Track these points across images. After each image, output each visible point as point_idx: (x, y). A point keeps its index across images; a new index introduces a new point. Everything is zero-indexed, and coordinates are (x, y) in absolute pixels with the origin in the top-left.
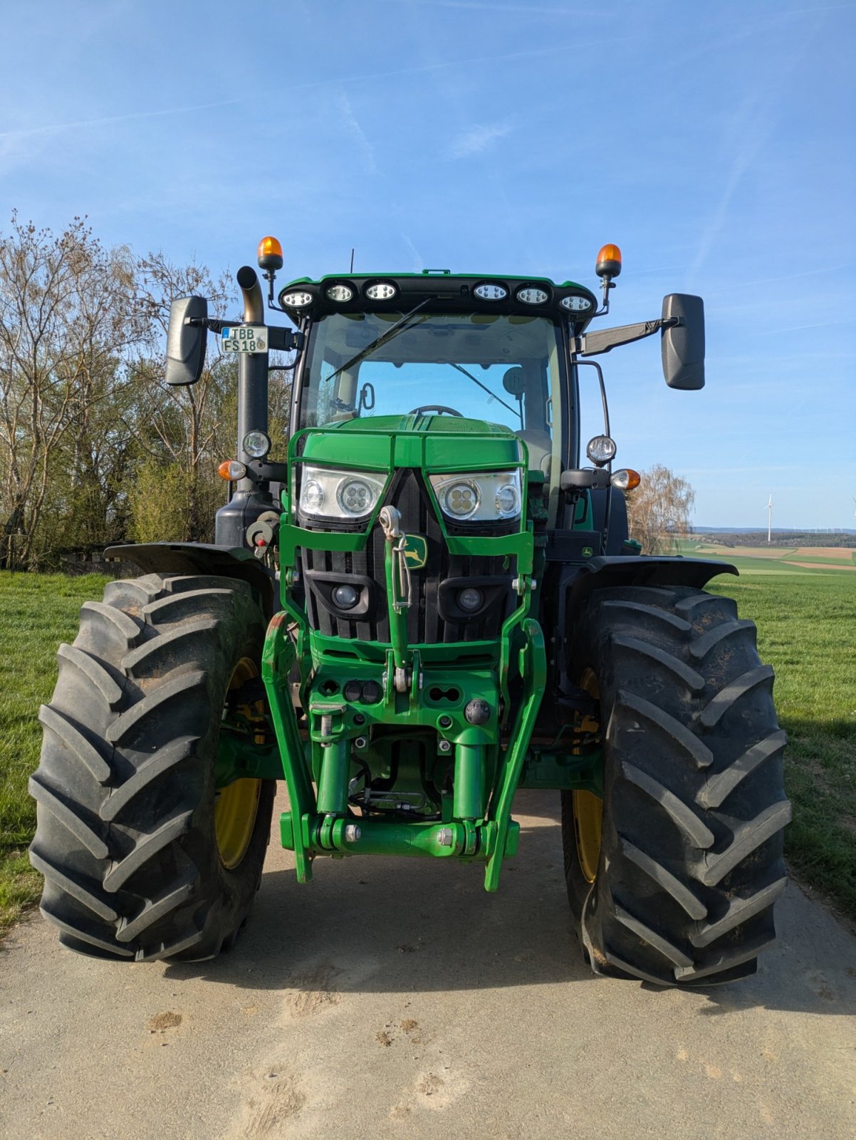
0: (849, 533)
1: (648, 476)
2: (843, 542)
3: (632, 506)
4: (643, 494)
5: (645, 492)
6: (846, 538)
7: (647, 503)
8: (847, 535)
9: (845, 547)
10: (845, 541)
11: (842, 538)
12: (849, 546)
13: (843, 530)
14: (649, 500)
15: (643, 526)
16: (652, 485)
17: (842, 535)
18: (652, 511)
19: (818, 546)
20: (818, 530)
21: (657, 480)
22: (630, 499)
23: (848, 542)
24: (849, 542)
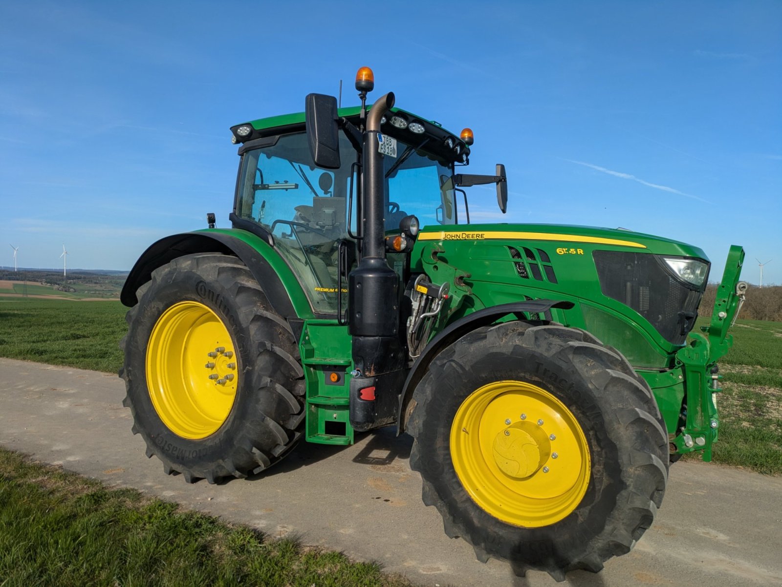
0: (9, 270)
2: (5, 276)
6: (7, 273)
8: (8, 271)
9: (6, 280)
10: (7, 275)
11: (4, 273)
12: (10, 279)
13: (4, 267)
17: (4, 271)
23: (8, 276)
24: (10, 277)
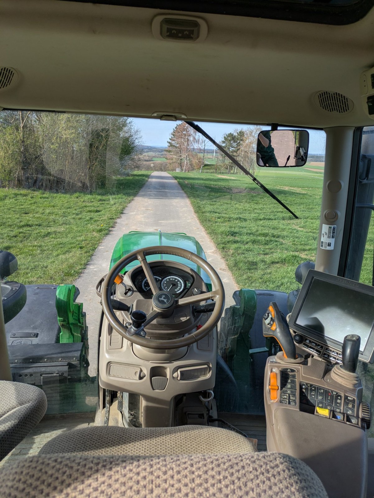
1: (252, 130)
3: (244, 144)
4: (249, 139)
5: (250, 138)
7: (250, 143)
14: (251, 141)
15: (248, 154)
16: (253, 134)
18: (252, 147)
19: (319, 162)
20: (320, 154)
21: (256, 132)
22: (243, 140)
